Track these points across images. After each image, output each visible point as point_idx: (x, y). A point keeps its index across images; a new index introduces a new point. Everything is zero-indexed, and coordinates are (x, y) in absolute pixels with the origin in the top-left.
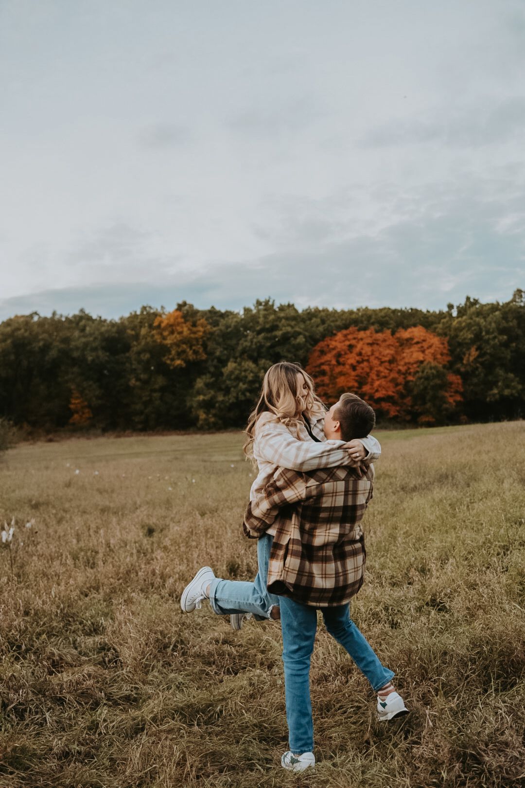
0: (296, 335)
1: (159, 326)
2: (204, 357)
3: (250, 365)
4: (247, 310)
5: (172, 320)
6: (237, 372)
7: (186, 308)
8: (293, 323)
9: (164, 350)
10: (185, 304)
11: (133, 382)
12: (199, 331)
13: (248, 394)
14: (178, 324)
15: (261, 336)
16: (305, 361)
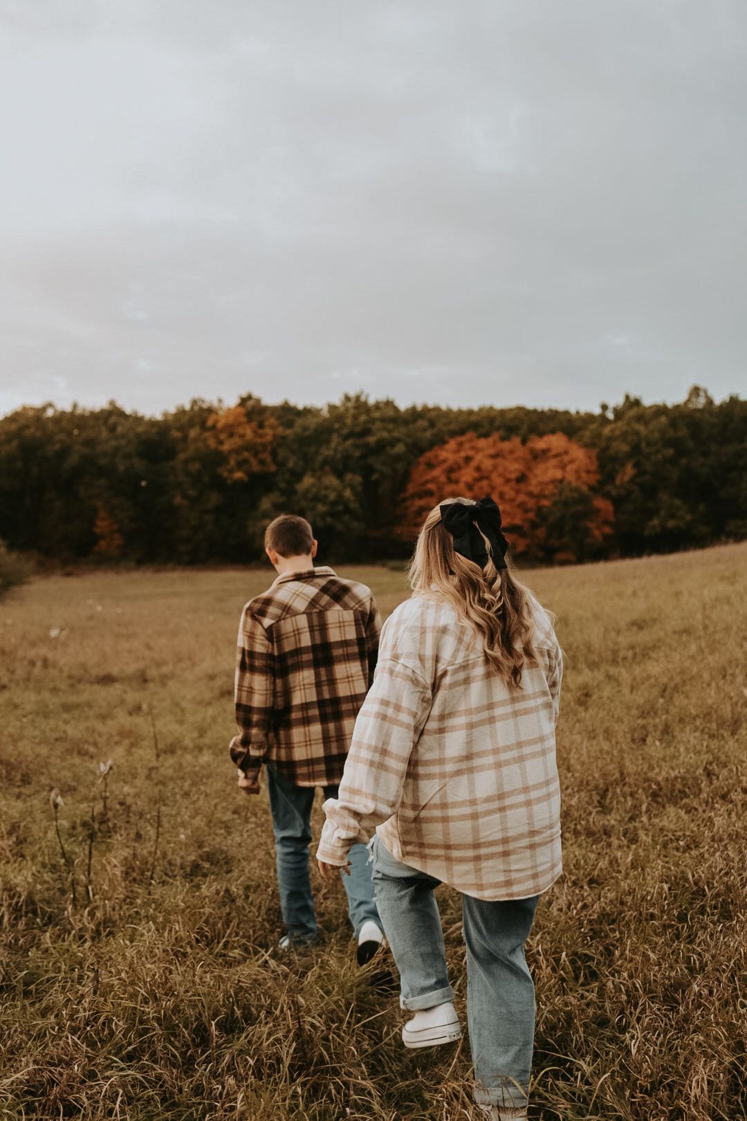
0: (393, 442)
1: (214, 427)
2: (273, 468)
3: (332, 480)
4: (332, 408)
5: (231, 420)
6: (314, 490)
7: (250, 403)
8: (390, 426)
9: (219, 458)
10: (249, 397)
11: (178, 500)
12: (266, 435)
13: (329, 520)
14: (240, 424)
15: (350, 442)
16: (406, 477)
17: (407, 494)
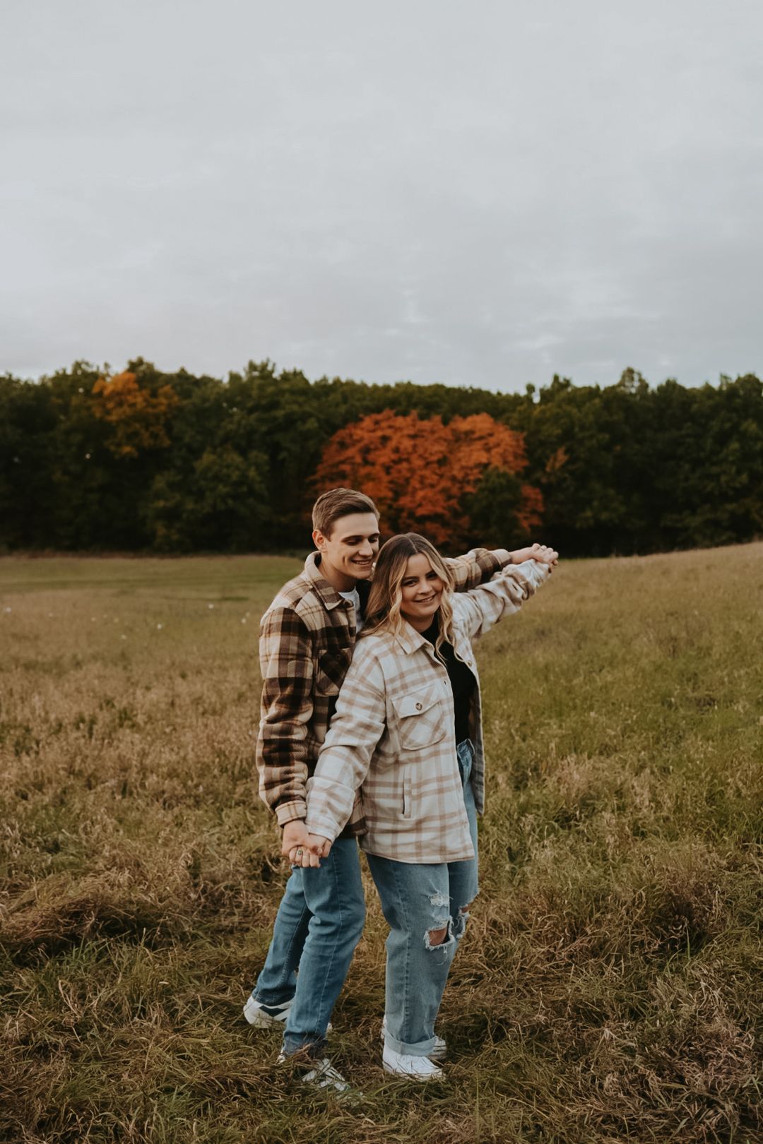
0: (305, 417)
1: (100, 394)
2: (167, 442)
3: (236, 458)
4: (234, 378)
5: (120, 386)
6: (216, 468)
7: (143, 368)
8: (301, 399)
9: (105, 429)
10: (141, 362)
11: (58, 476)
12: (161, 404)
13: (230, 502)
14: (129, 392)
15: (254, 416)
16: (316, 458)
17: (317, 477)
